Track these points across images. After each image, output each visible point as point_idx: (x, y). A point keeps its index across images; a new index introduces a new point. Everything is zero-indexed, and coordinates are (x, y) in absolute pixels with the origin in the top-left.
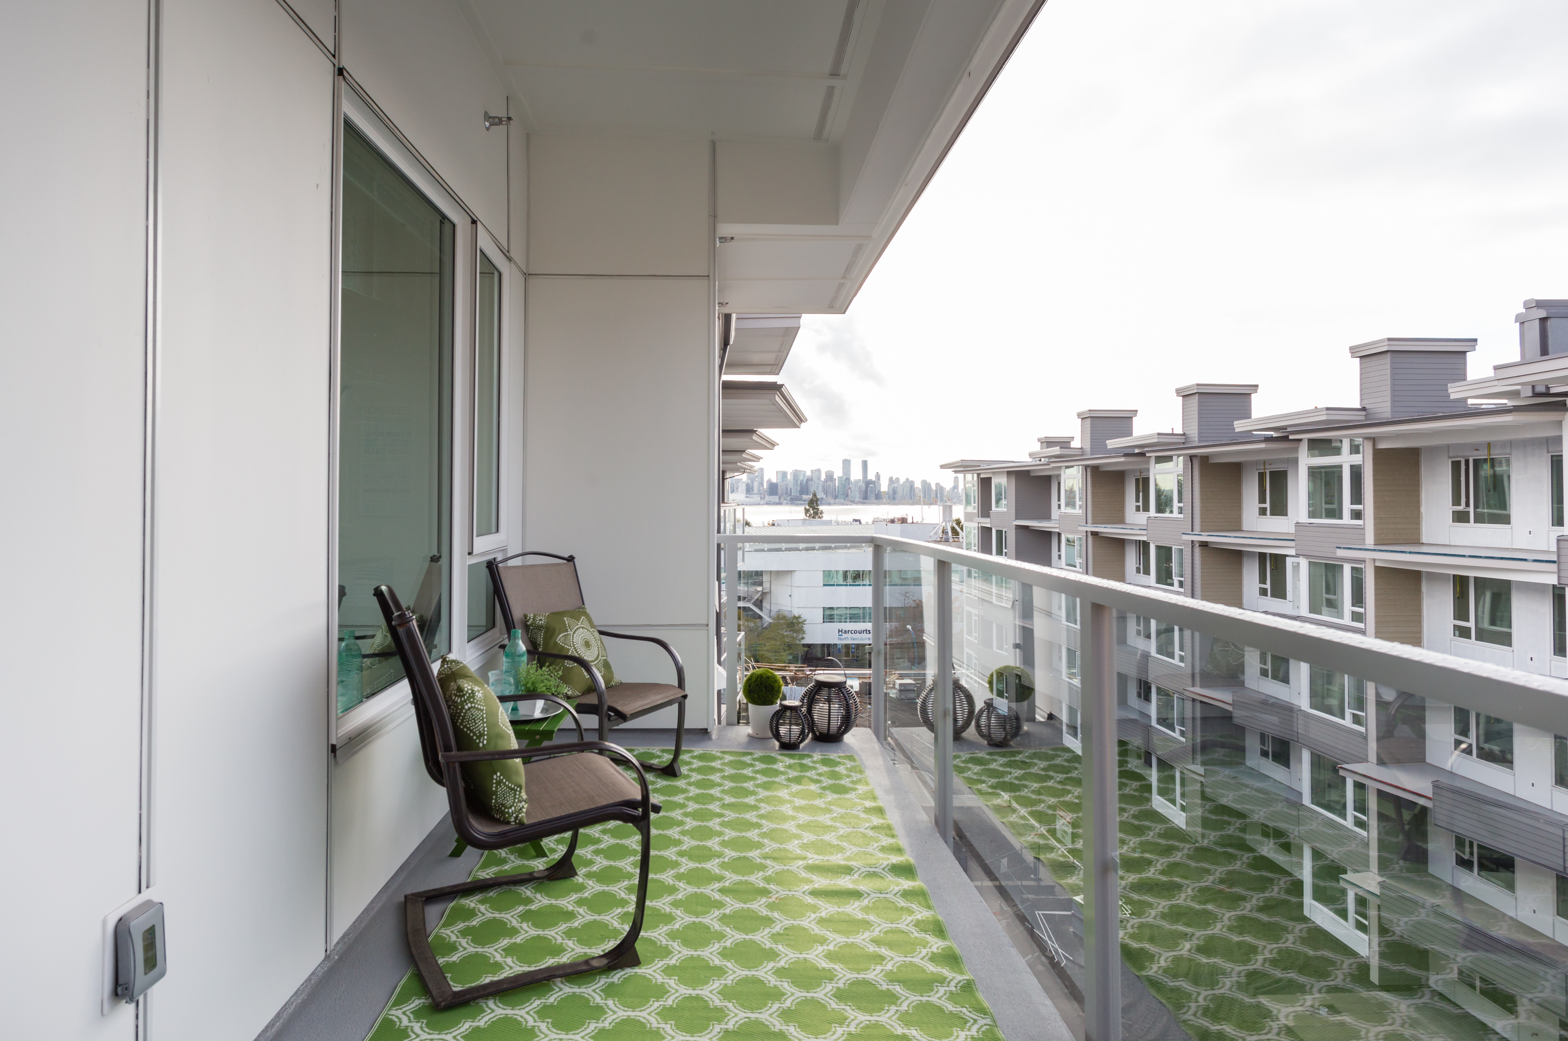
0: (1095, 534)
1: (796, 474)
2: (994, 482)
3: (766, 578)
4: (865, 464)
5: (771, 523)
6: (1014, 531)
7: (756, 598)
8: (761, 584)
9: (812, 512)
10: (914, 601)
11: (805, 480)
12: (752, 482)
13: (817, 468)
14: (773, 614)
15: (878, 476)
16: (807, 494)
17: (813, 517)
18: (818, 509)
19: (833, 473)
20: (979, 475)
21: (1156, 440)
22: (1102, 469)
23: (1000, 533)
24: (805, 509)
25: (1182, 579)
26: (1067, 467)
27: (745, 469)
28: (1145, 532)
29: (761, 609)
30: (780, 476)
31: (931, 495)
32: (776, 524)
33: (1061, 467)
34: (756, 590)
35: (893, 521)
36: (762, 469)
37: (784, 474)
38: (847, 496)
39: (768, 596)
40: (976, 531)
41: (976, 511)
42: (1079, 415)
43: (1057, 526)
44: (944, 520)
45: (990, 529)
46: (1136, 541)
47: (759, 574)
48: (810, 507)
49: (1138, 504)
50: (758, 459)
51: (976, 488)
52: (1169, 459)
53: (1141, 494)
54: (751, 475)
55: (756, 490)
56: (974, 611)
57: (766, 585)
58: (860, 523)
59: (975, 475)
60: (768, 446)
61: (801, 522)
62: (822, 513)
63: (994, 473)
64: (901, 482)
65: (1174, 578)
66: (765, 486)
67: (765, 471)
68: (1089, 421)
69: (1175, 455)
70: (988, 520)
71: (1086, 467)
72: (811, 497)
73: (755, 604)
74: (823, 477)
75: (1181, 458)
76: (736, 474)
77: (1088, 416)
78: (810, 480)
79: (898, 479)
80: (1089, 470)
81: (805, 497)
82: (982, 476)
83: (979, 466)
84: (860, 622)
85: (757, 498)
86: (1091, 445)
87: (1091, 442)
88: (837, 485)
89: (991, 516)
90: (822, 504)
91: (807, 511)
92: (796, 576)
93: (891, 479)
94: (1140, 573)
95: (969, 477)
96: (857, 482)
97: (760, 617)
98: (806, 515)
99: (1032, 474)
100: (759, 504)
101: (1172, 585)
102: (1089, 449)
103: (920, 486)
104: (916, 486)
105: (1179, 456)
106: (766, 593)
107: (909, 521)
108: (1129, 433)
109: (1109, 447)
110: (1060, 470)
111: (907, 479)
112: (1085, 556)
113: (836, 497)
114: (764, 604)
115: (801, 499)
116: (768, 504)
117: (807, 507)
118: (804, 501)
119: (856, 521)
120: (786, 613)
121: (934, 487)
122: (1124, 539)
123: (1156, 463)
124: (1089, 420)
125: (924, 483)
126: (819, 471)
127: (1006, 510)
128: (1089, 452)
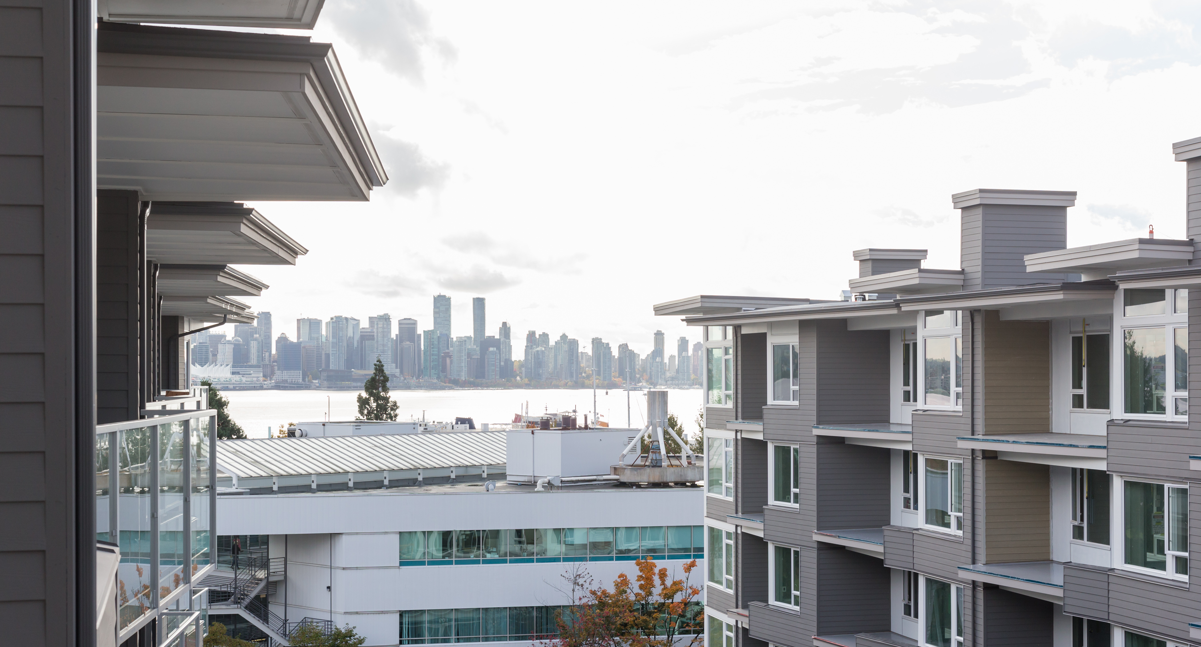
0: (990, 456)
1: (338, 323)
2: (772, 341)
3: (275, 552)
4: (479, 304)
5: (285, 429)
6: (814, 449)
7: (253, 595)
8: (265, 564)
9: (374, 405)
10: (593, 593)
11: (357, 337)
12: (247, 343)
13: (382, 313)
14: (291, 627)
15: (505, 329)
16: (362, 367)
17: (377, 417)
18: (386, 399)
19: (414, 323)
20: (737, 329)
21: (1135, 255)
22: (1004, 318)
23: (783, 453)
24: (360, 399)
25: (1186, 554)
26: (930, 313)
27: (226, 312)
28: (1103, 453)
29: (265, 618)
30: (305, 329)
31: (610, 367)
32: (298, 433)
33: (917, 312)
34: (254, 577)
35: (545, 425)
36: (266, 317)
37: (313, 324)
38: (444, 369)
39: (281, 591)
40: (731, 449)
41: (730, 405)
42: (957, 199)
43: (909, 437)
44: (651, 423)
45: (762, 445)
46: (1074, 470)
47: (261, 541)
48: (371, 394)
49: (1078, 392)
50: (256, 287)
51: (731, 356)
52: (1157, 295)
53: (1085, 370)
54: (245, 327)
55: (254, 361)
56: (727, 619)
57: (276, 566)
58: (472, 427)
59: (730, 330)
60: (282, 254)
61: (350, 429)
62: (395, 406)
63: (771, 325)
64: (552, 343)
65: (1166, 551)
66: (274, 351)
67: (273, 319)
68: (978, 215)
69: (1170, 287)
70: (758, 426)
71: (973, 313)
72: (371, 372)
73: (252, 608)
74: (395, 331)
75: (1184, 294)
76: (206, 324)
77: (977, 202)
78: (366, 337)
79: (545, 336)
80: (978, 320)
81: (356, 372)
82: (745, 331)
83: (739, 309)
84: (478, 640)
85: (257, 375)
86: (984, 265)
87: (984, 259)
88: (422, 347)
89: (765, 416)
90: (396, 388)
91: (363, 403)
92: (343, 545)
93: (531, 335)
94: (1081, 538)
95: (716, 332)
96: (463, 341)
97: (265, 637)
98: (361, 412)
99: (852, 328)
100: (261, 388)
101: (1161, 566)
102: (979, 275)
103: (589, 350)
104: (581, 350)
105: (1176, 288)
106: (276, 583)
107: (580, 422)
108: (1059, 242)
109: (1029, 269)
110: (915, 319)
111: (564, 337)
112: (968, 504)
113: (420, 373)
114: (272, 608)
115: (349, 378)
116: (278, 387)
117: (364, 395)
118: (355, 380)
119: (461, 421)
120: (321, 627)
121: (615, 353)
122: (1048, 467)
123: (1126, 304)
124: (980, 211)
125: (597, 343)
126: (386, 319)
127: (796, 403)
128: (979, 281)
